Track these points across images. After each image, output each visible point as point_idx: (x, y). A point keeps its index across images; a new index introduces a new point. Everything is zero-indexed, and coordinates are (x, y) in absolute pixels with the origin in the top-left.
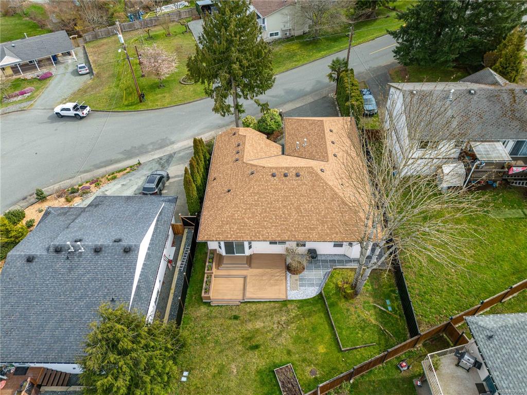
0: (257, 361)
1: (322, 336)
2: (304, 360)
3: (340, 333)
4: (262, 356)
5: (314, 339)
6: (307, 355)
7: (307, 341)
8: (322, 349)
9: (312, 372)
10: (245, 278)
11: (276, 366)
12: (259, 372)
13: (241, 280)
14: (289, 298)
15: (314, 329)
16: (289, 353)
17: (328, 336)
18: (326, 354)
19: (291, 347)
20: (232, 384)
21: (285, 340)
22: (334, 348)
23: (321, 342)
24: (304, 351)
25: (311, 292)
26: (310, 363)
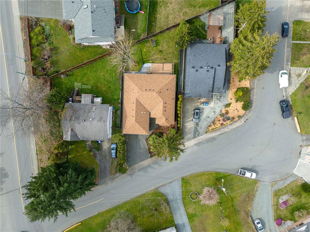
0: (160, 48)
1: (144, 53)
2: (149, 47)
3: (140, 53)
4: (159, 49)
5: (146, 52)
6: (148, 48)
7: (148, 52)
8: (145, 50)
9: (147, 44)
10: (163, 70)
11: (155, 46)
12: (159, 45)
13: (164, 70)
14: (151, 64)
15: (146, 55)
16: (152, 49)
17: (143, 53)
18: (144, 49)
19: (152, 51)
20: (165, 43)
21: (153, 52)
22: (142, 50)
23: (144, 51)
24: (149, 49)
25: (146, 65)
26: (148, 47)
